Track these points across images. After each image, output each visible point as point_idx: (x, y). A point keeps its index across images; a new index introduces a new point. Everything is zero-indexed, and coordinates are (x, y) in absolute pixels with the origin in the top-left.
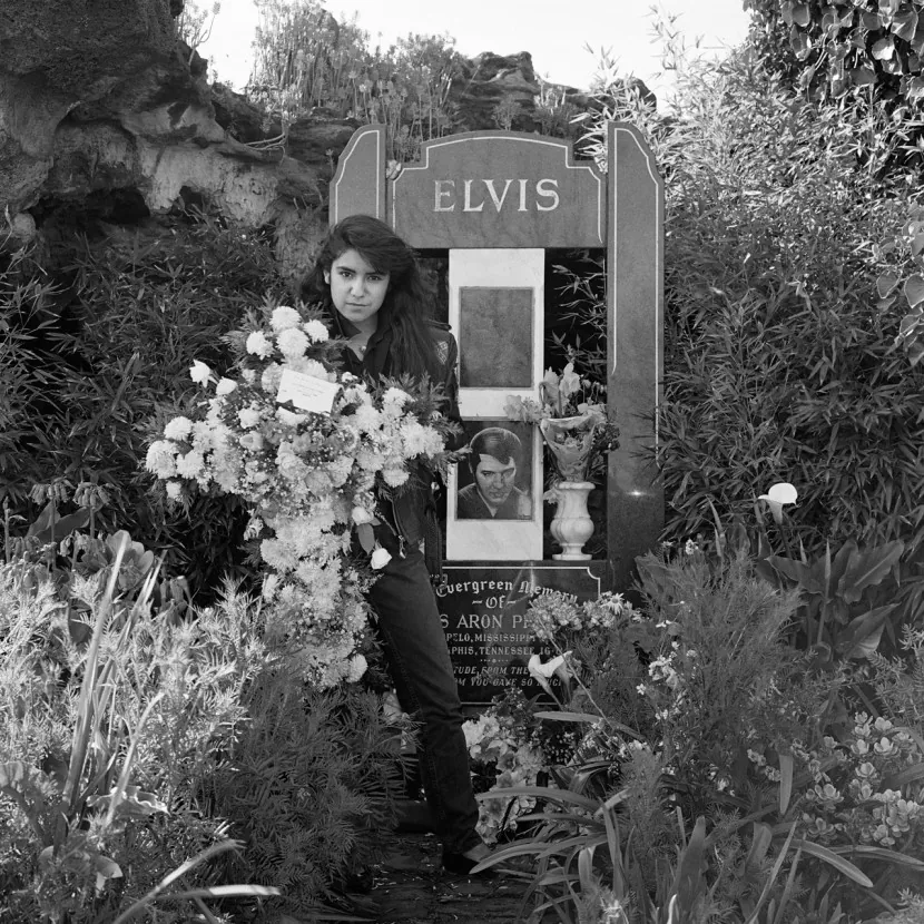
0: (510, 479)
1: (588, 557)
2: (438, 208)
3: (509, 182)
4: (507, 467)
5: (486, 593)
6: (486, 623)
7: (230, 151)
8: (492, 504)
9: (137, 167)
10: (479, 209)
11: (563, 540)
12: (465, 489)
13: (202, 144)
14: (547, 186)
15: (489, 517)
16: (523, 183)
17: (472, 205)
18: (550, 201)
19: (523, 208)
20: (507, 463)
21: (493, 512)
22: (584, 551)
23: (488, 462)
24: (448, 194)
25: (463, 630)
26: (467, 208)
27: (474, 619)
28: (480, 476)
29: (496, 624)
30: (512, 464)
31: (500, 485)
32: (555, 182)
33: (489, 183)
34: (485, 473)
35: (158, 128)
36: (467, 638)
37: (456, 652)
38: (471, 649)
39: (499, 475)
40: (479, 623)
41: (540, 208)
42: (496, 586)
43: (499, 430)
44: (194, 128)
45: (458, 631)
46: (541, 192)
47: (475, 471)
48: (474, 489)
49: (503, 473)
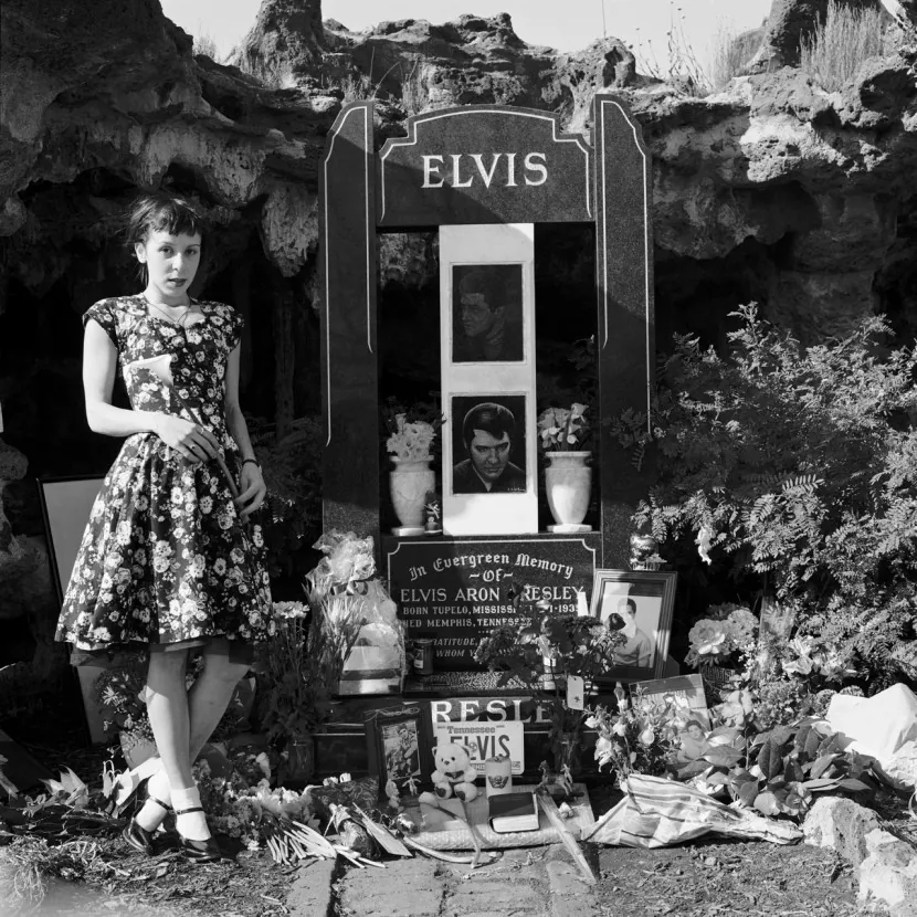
0: (504, 454)
2: (427, 184)
3: (497, 156)
4: (501, 442)
5: (484, 566)
6: (483, 597)
7: (217, 127)
8: (488, 479)
9: (126, 145)
10: (469, 184)
12: (460, 464)
13: (189, 121)
14: (534, 160)
15: (484, 491)
16: (511, 157)
17: (463, 180)
18: (536, 175)
19: (512, 183)
20: (501, 437)
21: (488, 486)
23: (482, 438)
24: (436, 169)
25: (461, 603)
27: (472, 592)
28: (475, 451)
29: (493, 597)
30: (506, 439)
31: (494, 460)
32: (543, 156)
33: (478, 158)
34: (480, 448)
35: (146, 107)
36: (465, 610)
37: (454, 624)
38: (469, 621)
39: (493, 450)
40: (477, 596)
41: (528, 182)
42: (492, 559)
43: (493, 405)
44: (181, 105)
45: (456, 604)
46: (529, 166)
47: (469, 445)
48: (469, 464)
49: (497, 447)
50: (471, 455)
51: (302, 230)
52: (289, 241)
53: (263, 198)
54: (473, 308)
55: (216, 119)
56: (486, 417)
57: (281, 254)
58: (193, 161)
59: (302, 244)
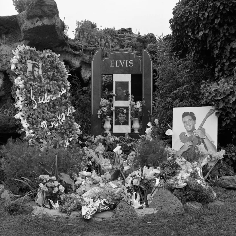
1: (139, 132)
2: (111, 66)
3: (124, 61)
8: (121, 122)
10: (119, 66)
11: (134, 129)
12: (116, 120)
13: (67, 52)
14: (131, 62)
15: (121, 125)
16: (127, 61)
17: (117, 65)
18: (132, 65)
19: (127, 66)
20: (124, 115)
21: (121, 124)
22: (138, 131)
24: (113, 63)
26: (117, 66)
28: (119, 117)
31: (123, 119)
32: (133, 61)
33: (121, 61)
35: (59, 50)
41: (130, 66)
43: (122, 109)
44: (66, 50)
46: (130, 63)
47: (118, 116)
48: (118, 120)
49: (123, 117)
50: (118, 118)
51: (88, 73)
52: (86, 75)
53: (81, 67)
54: (120, 90)
55: (72, 52)
56: (121, 111)
57: (84, 78)
58: (68, 60)
59: (88, 76)
